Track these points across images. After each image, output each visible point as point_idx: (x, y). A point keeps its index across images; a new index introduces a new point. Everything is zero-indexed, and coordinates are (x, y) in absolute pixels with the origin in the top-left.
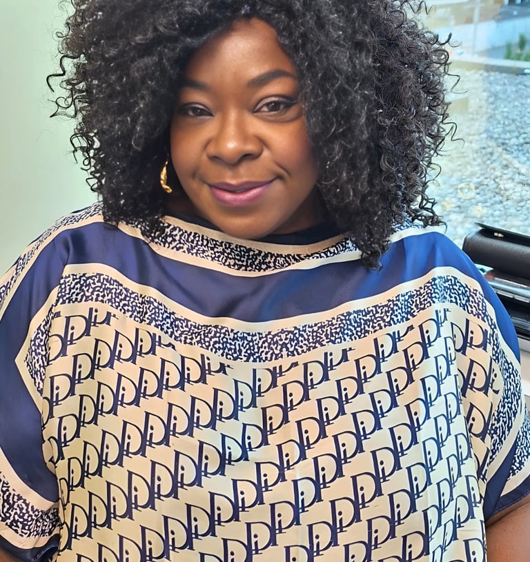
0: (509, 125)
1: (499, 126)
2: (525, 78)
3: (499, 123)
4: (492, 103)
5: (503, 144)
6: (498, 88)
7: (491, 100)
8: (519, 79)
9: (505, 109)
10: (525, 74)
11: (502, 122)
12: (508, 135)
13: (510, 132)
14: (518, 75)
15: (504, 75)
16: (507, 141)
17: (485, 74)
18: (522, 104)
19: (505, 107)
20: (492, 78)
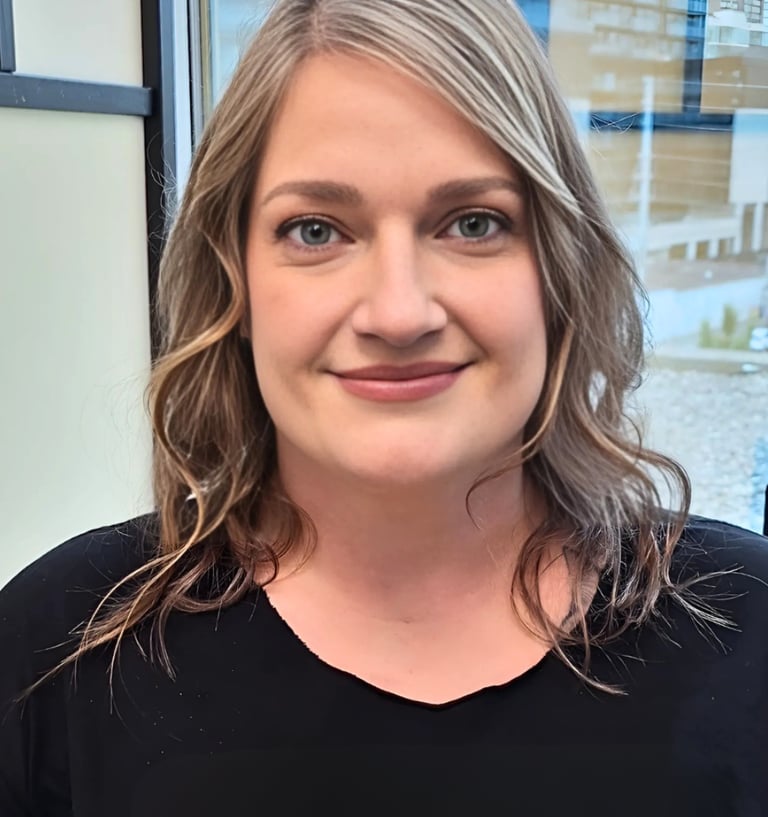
0: (726, 462)
1: (708, 463)
2: (745, 380)
3: (706, 458)
4: (691, 425)
5: (720, 495)
6: (699, 398)
7: (689, 419)
8: (735, 381)
9: (717, 435)
10: (745, 373)
11: (712, 456)
12: (726, 479)
13: (730, 473)
14: (731, 374)
15: (707, 376)
16: (726, 490)
17: (673, 375)
18: (747, 426)
19: (715, 430)
20: (685, 382)
